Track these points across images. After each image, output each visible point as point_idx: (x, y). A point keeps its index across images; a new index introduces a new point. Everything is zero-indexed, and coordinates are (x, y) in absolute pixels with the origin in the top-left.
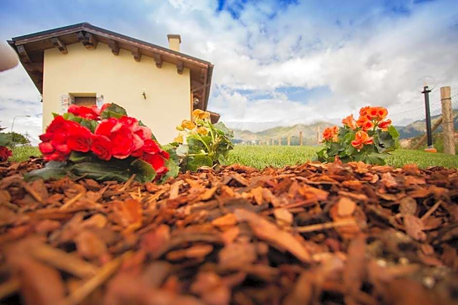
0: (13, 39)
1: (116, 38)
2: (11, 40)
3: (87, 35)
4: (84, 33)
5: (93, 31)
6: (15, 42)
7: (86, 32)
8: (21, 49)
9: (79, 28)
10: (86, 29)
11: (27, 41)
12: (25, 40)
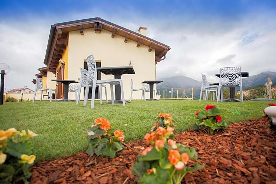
0: (55, 24)
1: (116, 28)
2: (54, 25)
3: (100, 25)
4: (98, 23)
5: (103, 23)
6: (56, 26)
7: (99, 23)
8: (60, 31)
9: (95, 20)
10: (100, 22)
11: (63, 26)
12: (62, 26)
